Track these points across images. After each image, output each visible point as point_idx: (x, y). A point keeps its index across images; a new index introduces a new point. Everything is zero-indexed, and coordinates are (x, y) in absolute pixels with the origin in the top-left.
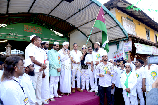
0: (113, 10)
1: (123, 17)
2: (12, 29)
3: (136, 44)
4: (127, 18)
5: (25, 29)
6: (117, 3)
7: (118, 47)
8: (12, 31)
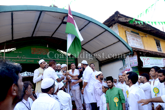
0: (115, 26)
1: (126, 32)
2: (19, 52)
3: (142, 58)
4: (132, 32)
5: (32, 51)
6: (118, 18)
7: (123, 63)
8: (20, 55)
